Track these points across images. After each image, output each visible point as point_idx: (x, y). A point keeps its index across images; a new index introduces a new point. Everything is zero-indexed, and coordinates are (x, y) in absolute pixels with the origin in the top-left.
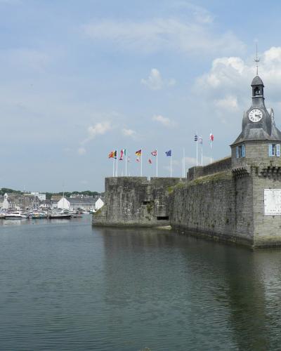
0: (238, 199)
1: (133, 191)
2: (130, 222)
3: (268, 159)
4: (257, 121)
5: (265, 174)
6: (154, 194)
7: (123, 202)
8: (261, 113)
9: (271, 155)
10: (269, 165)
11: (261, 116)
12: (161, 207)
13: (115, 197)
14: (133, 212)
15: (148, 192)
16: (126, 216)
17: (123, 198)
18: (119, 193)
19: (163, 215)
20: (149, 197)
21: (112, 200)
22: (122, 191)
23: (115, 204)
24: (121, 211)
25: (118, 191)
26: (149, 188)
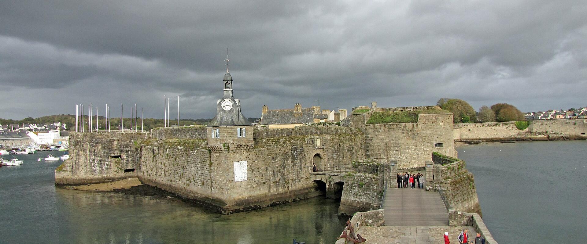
0: (212, 168)
1: (100, 146)
2: (99, 176)
3: (237, 140)
4: (229, 110)
5: (234, 151)
6: (121, 148)
7: (90, 157)
8: (231, 104)
9: (239, 136)
10: (237, 144)
11: (231, 106)
12: (128, 161)
13: (81, 153)
14: (101, 167)
15: (115, 146)
16: (94, 171)
17: (90, 154)
18: (85, 149)
19: (130, 168)
20: (116, 152)
21: (78, 155)
22: (89, 147)
23: (82, 160)
24: (88, 166)
25: (85, 146)
26: (115, 143)
